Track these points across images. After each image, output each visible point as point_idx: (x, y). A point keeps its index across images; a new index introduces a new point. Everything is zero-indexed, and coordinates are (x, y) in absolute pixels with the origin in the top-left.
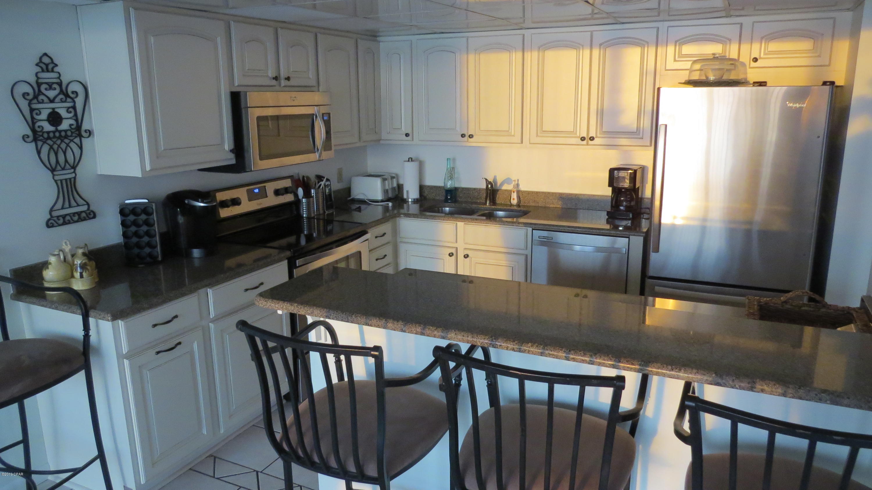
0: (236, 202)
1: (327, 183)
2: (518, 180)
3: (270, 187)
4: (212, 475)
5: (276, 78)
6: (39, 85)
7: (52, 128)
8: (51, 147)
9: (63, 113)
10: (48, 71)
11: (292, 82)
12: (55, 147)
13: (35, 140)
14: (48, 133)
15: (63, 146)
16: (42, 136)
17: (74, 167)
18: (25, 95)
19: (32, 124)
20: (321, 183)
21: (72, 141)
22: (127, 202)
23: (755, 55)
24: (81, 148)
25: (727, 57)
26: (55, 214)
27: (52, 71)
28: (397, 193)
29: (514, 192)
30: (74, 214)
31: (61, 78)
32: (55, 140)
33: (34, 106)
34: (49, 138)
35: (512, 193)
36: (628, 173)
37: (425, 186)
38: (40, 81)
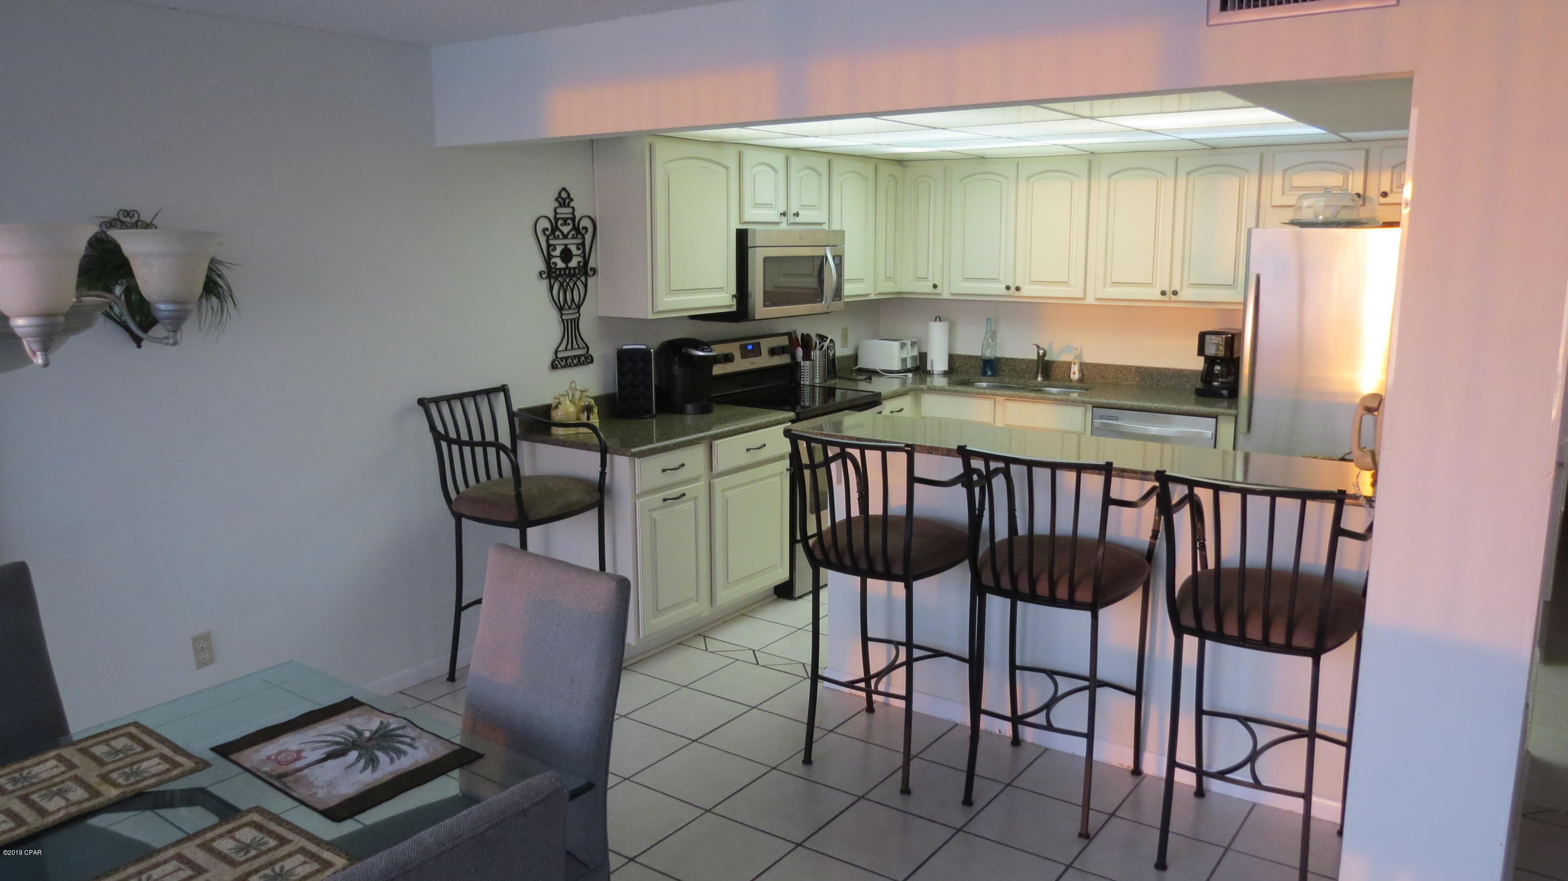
0: (728, 358)
1: (831, 345)
2: (1081, 349)
3: (766, 344)
4: (705, 649)
5: (784, 214)
6: (556, 220)
7: (563, 266)
8: (561, 285)
9: (573, 249)
10: (565, 206)
11: (798, 220)
12: (565, 284)
13: (549, 277)
14: (560, 269)
15: (571, 284)
16: (555, 272)
17: (579, 307)
18: (545, 230)
19: (548, 259)
20: (824, 343)
21: (579, 279)
22: (624, 347)
23: (1385, 187)
24: (586, 286)
25: (1350, 192)
26: (560, 355)
27: (568, 206)
28: (918, 365)
29: (1075, 364)
30: (575, 356)
31: (575, 213)
32: (565, 277)
33: (551, 242)
34: (560, 275)
35: (1073, 365)
36: (1222, 338)
37: (956, 355)
38: (558, 216)
